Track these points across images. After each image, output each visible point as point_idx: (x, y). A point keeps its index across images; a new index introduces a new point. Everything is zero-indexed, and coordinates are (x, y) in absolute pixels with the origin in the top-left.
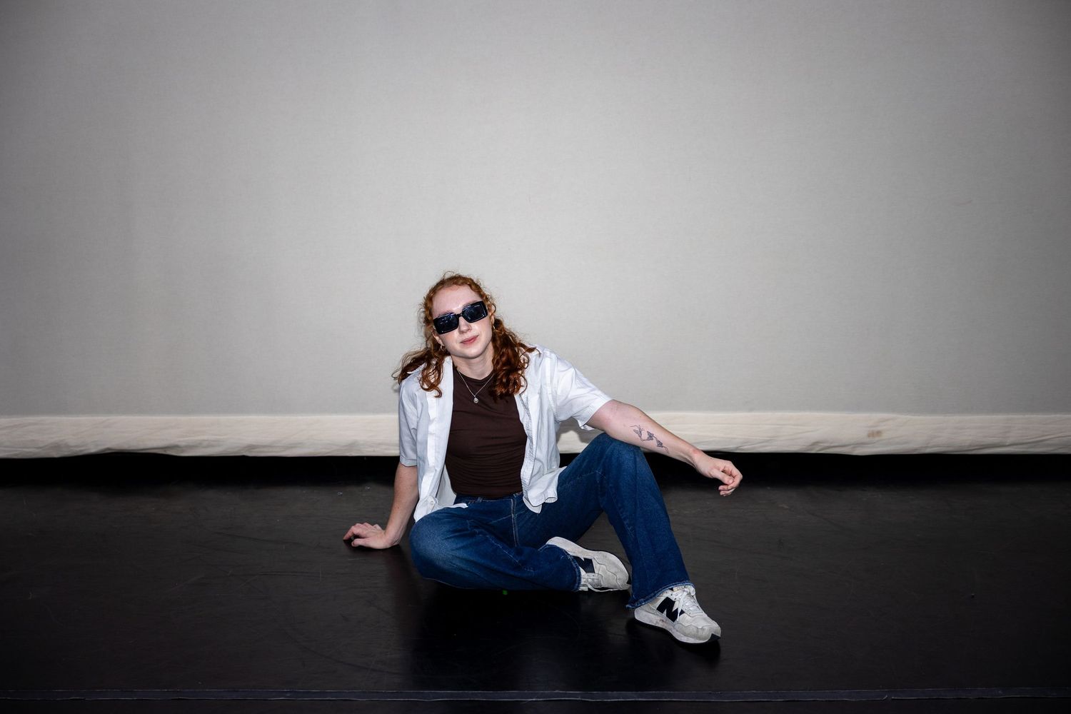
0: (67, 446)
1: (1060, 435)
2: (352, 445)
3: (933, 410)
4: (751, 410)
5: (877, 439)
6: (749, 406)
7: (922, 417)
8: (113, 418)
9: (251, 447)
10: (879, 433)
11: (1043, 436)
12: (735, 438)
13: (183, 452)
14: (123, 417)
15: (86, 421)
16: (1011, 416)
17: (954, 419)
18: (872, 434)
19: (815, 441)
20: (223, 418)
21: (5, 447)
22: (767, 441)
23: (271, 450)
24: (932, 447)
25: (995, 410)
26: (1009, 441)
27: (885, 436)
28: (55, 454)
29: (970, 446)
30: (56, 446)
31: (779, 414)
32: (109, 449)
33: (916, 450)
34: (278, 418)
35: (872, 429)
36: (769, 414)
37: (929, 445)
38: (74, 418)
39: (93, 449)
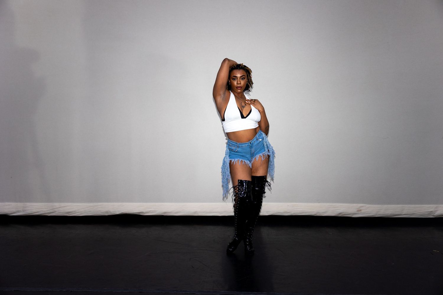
0: (110, 212)
1: (420, 212)
2: (195, 212)
3: (378, 204)
4: (319, 203)
5: (360, 212)
6: (318, 201)
7: (374, 206)
8: (124, 204)
9: (165, 213)
10: (360, 210)
11: (414, 212)
12: (314, 211)
13: (144, 214)
14: (127, 203)
15: (116, 204)
16: (403, 206)
17: (385, 206)
18: (358, 211)
19: (340, 212)
20: (157, 204)
21: (92, 212)
22: (325, 212)
23: (171, 214)
24: (378, 215)
25: (398, 204)
26: (404, 213)
27: (363, 211)
28: (106, 215)
29: (391, 215)
30: (107, 212)
31: (328, 204)
32: (122, 213)
33: (373, 216)
34: (173, 204)
35: (358, 209)
36: (325, 204)
37: (378, 214)
38: (113, 204)
39: (118, 213)
